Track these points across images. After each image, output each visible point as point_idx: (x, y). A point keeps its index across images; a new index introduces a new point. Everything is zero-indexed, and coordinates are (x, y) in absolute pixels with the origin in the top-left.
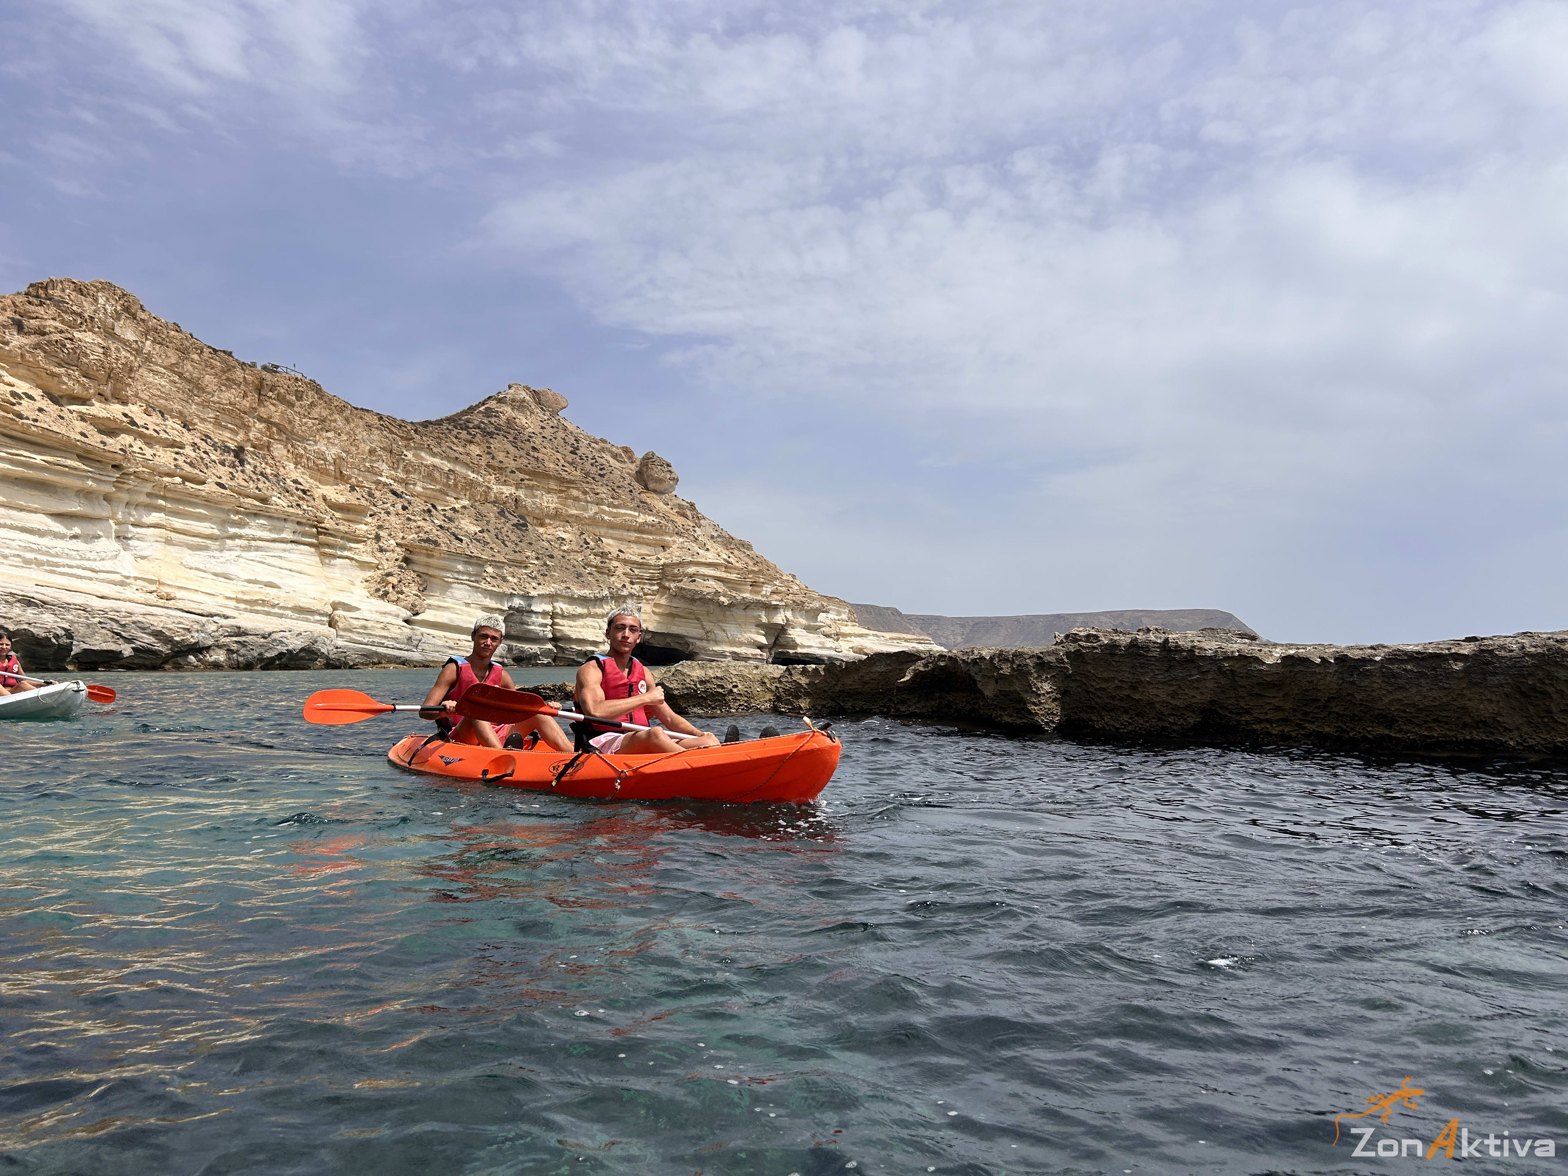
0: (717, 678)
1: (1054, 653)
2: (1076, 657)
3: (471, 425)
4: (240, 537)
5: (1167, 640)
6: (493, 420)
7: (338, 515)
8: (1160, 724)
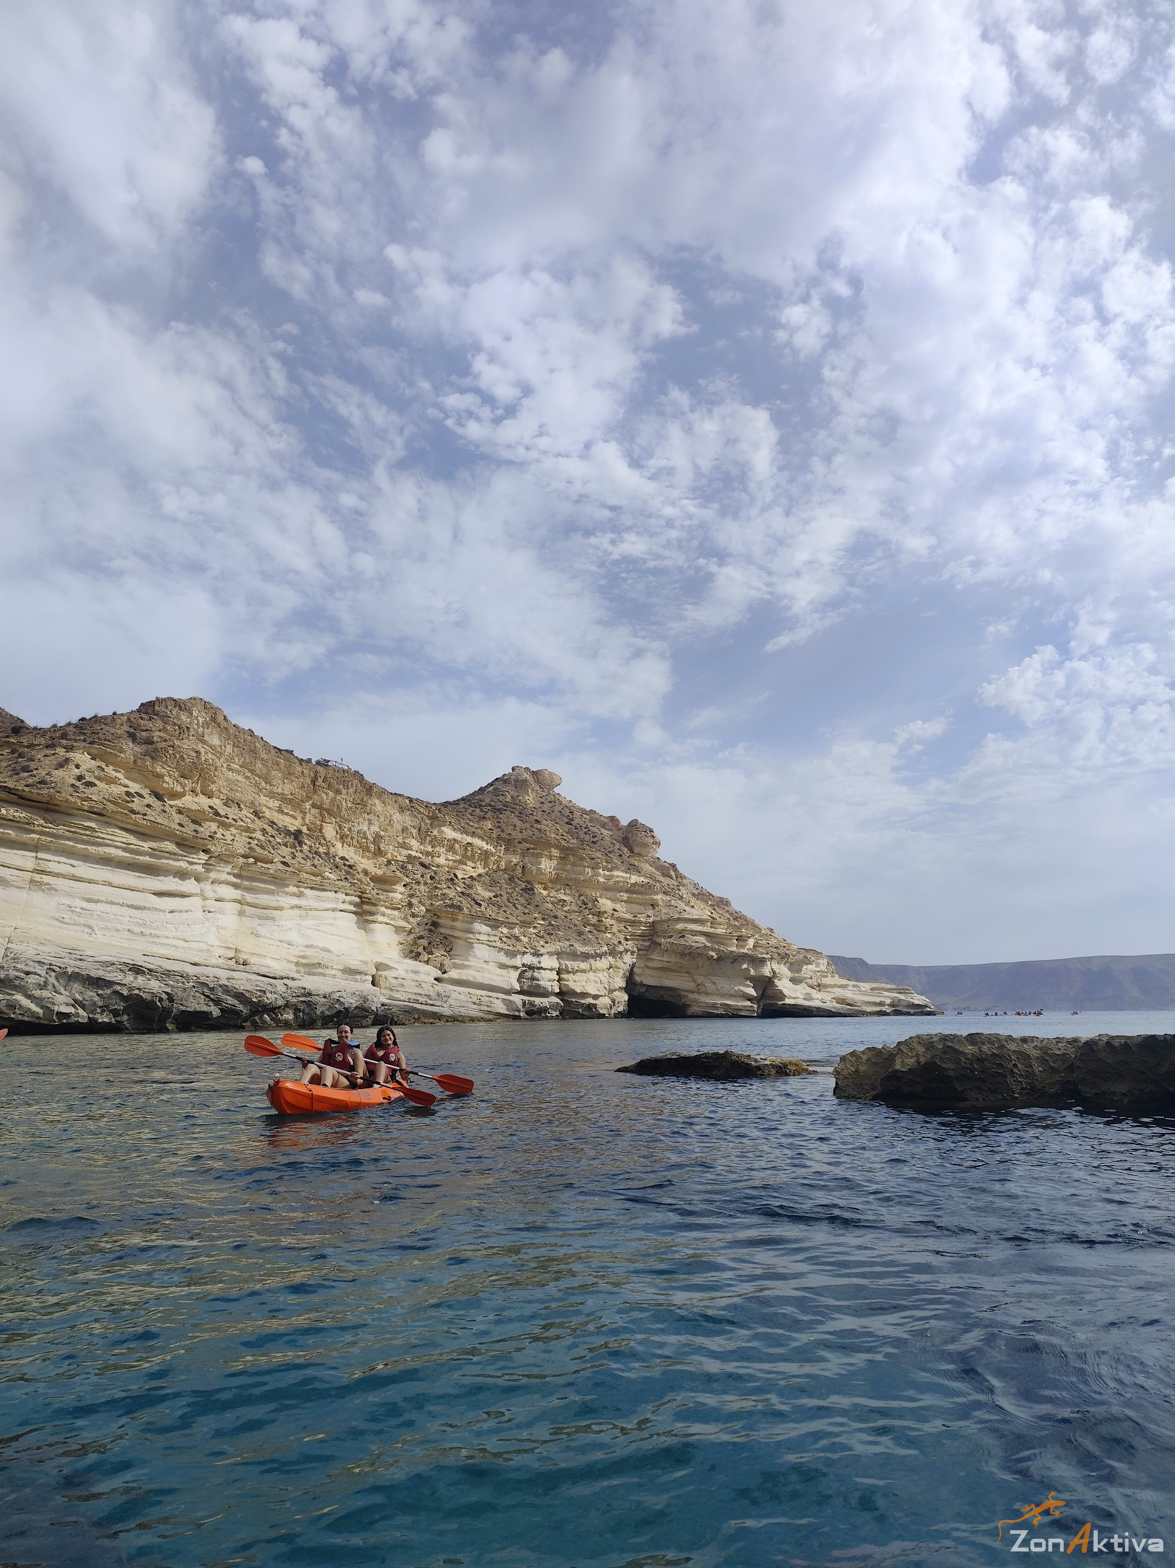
3: (483, 804)
4: (300, 907)
6: (501, 798)
7: (378, 886)
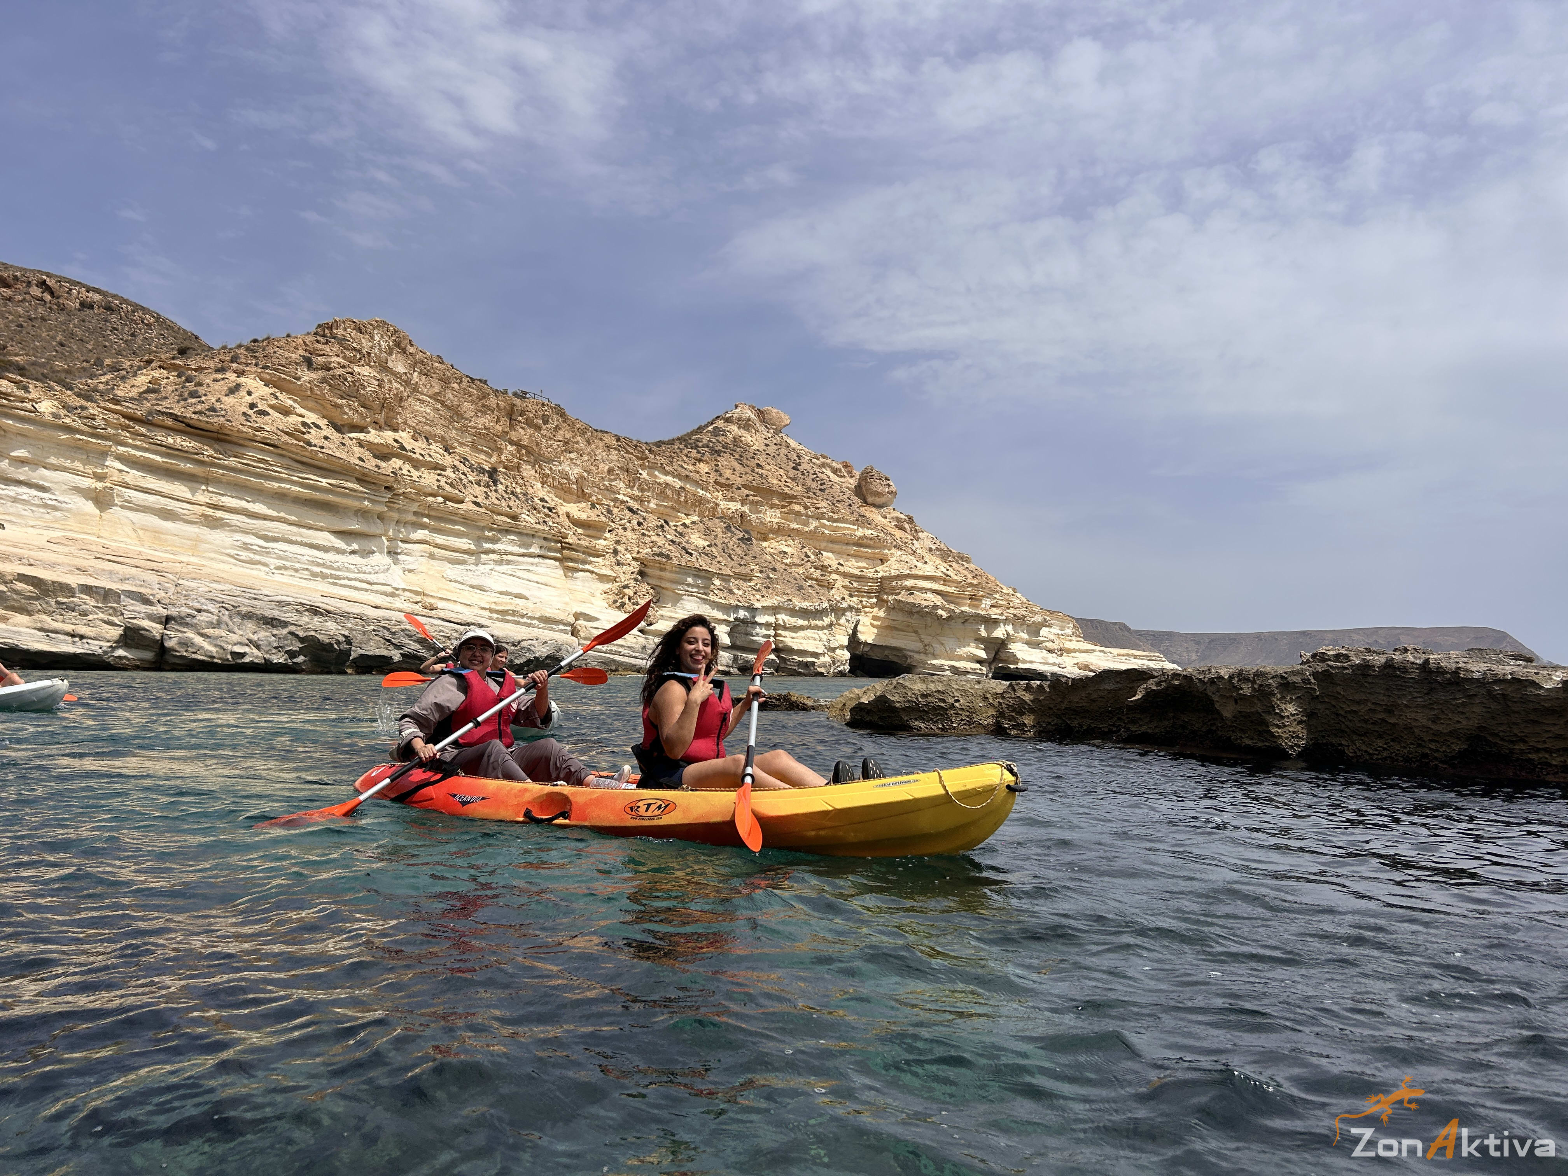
0: (939, 692)
1: (1300, 673)
2: (1324, 677)
3: (700, 444)
4: (493, 552)
5: (1427, 661)
6: (721, 438)
7: (580, 531)
8: (1420, 750)
